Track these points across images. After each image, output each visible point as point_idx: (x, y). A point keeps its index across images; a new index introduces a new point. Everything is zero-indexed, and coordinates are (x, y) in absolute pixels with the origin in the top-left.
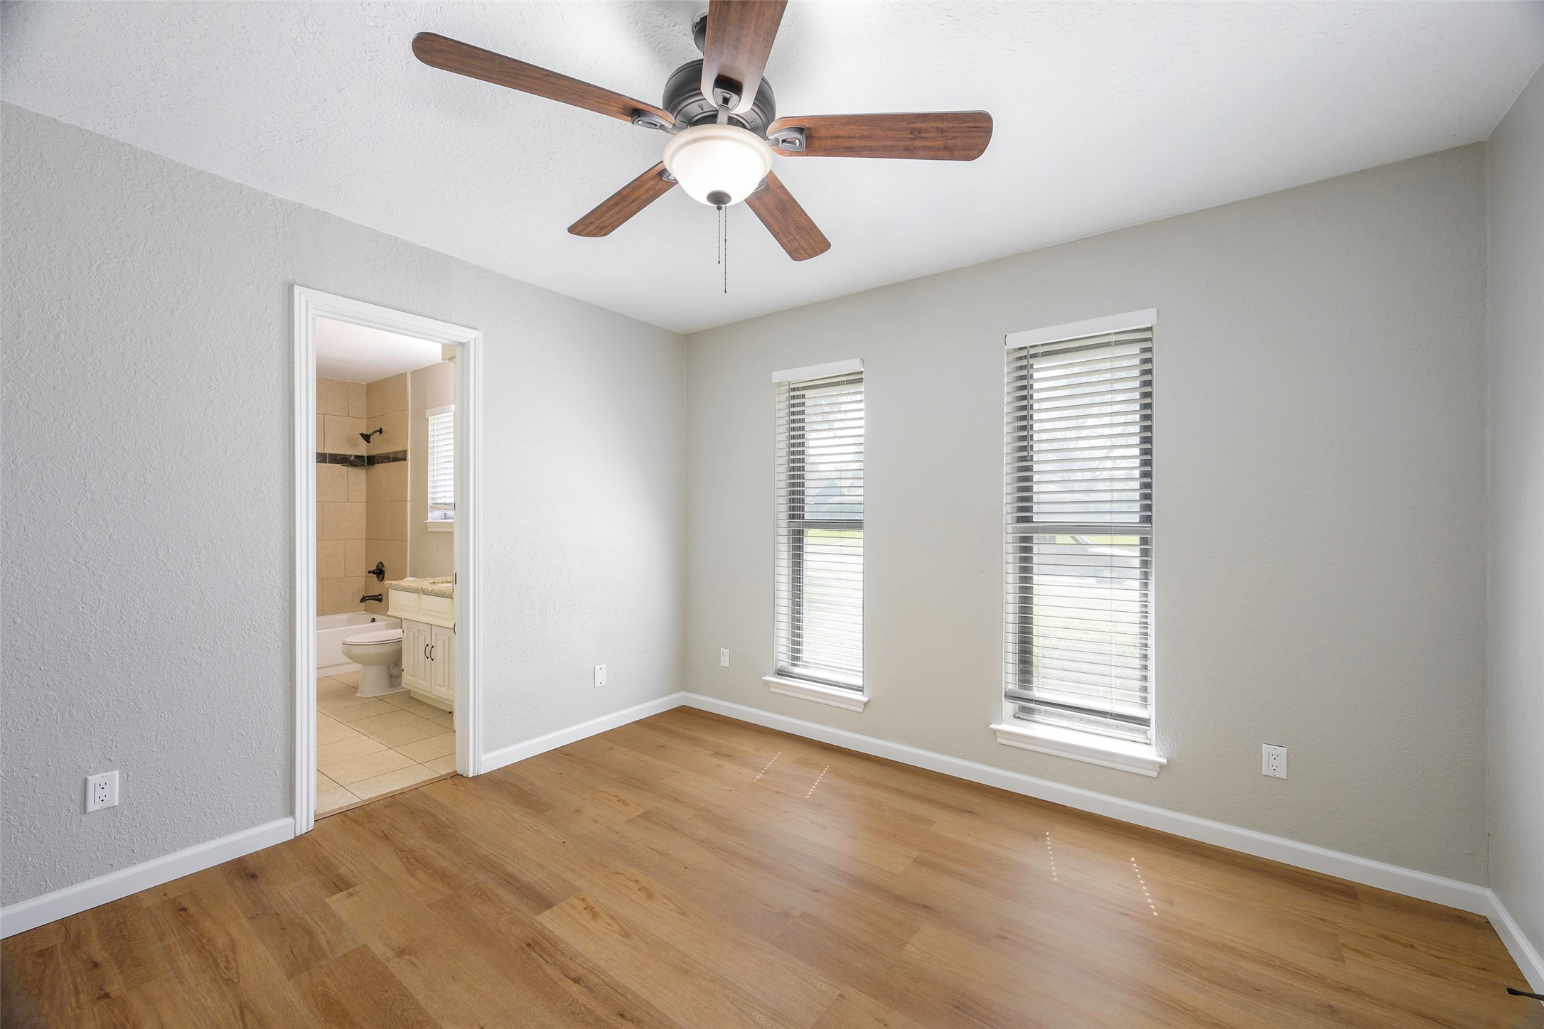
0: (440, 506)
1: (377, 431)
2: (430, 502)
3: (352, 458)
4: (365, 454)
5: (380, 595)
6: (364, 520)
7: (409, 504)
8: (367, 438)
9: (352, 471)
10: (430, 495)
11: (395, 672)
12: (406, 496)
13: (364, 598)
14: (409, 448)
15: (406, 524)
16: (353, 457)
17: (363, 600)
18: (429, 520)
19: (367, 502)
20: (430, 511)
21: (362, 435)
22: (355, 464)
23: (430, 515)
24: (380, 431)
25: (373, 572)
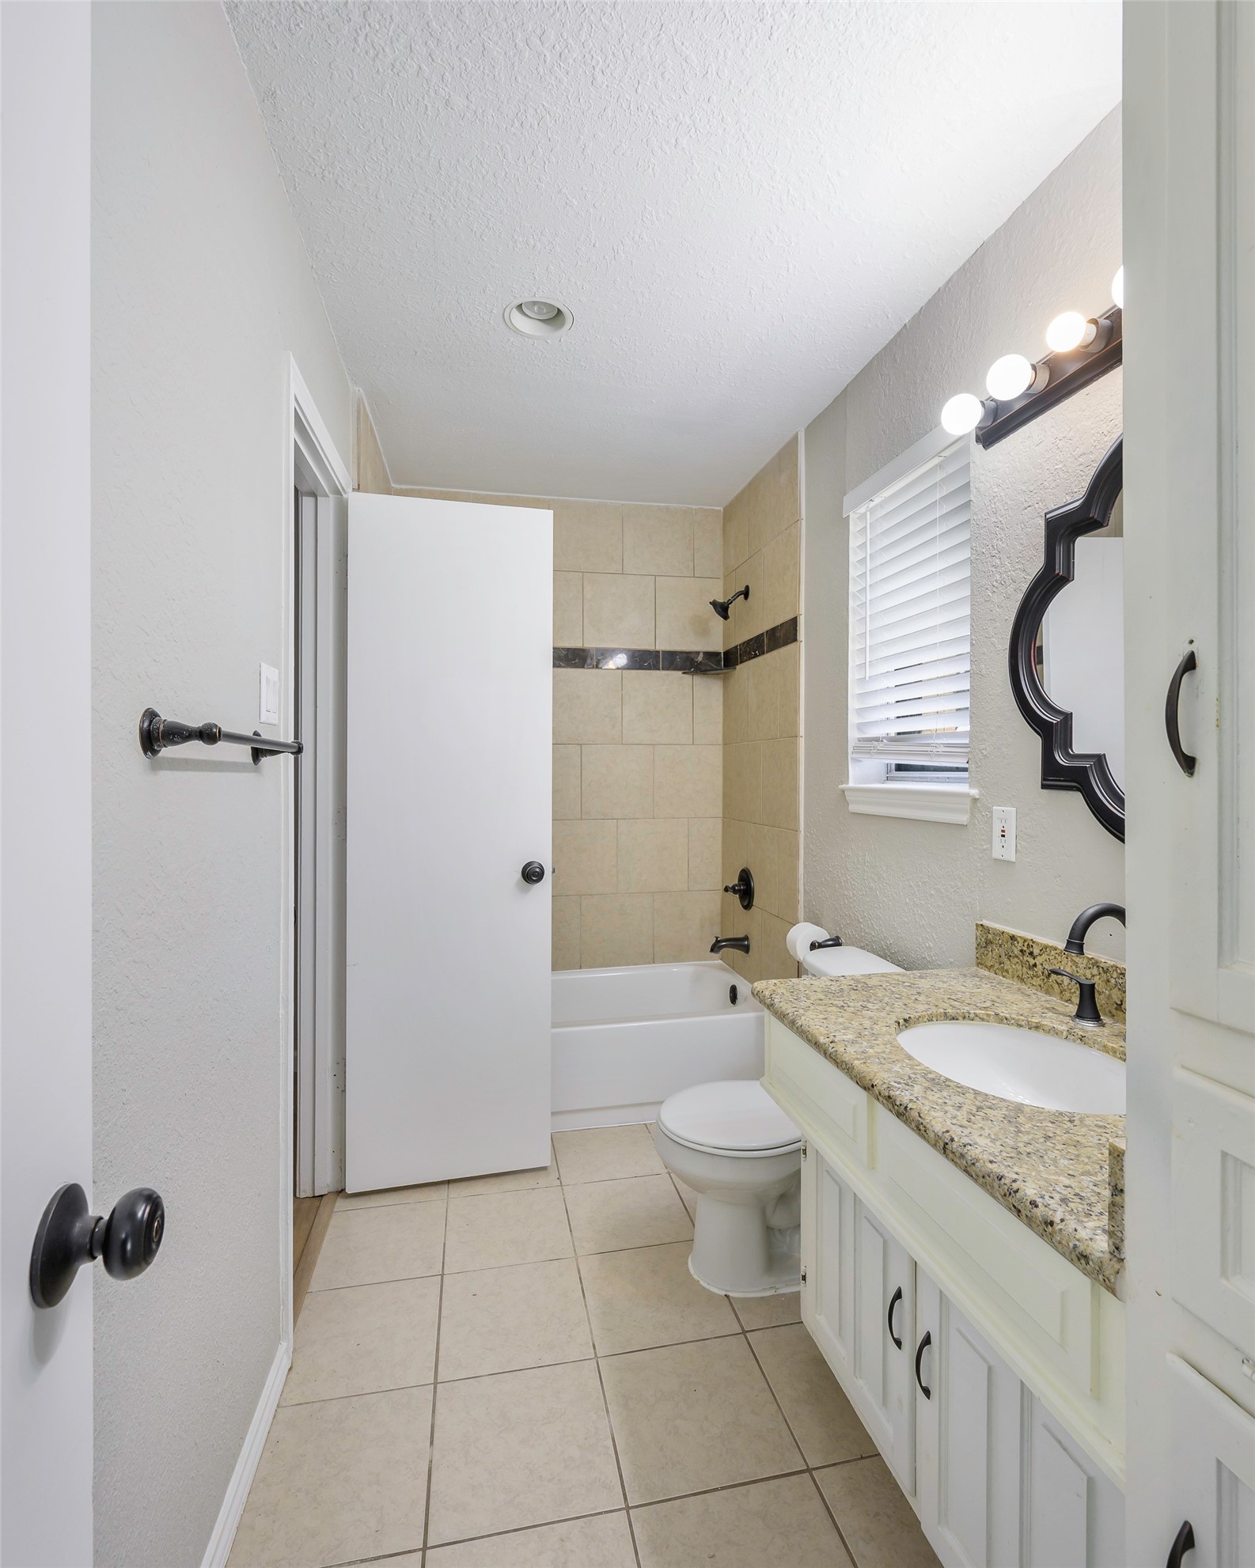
0: (880, 746)
1: (740, 593)
2: (853, 735)
3: (700, 658)
4: (721, 650)
5: (746, 938)
6: (719, 781)
7: (802, 742)
8: (722, 609)
9: (699, 681)
10: (853, 719)
11: (778, 1220)
12: (795, 724)
13: (718, 942)
14: (802, 611)
15: (795, 789)
16: (701, 655)
17: (715, 948)
18: (851, 784)
19: (725, 744)
20: (855, 760)
21: (714, 604)
22: (703, 668)
23: (854, 771)
24: (746, 593)
25: (734, 890)
